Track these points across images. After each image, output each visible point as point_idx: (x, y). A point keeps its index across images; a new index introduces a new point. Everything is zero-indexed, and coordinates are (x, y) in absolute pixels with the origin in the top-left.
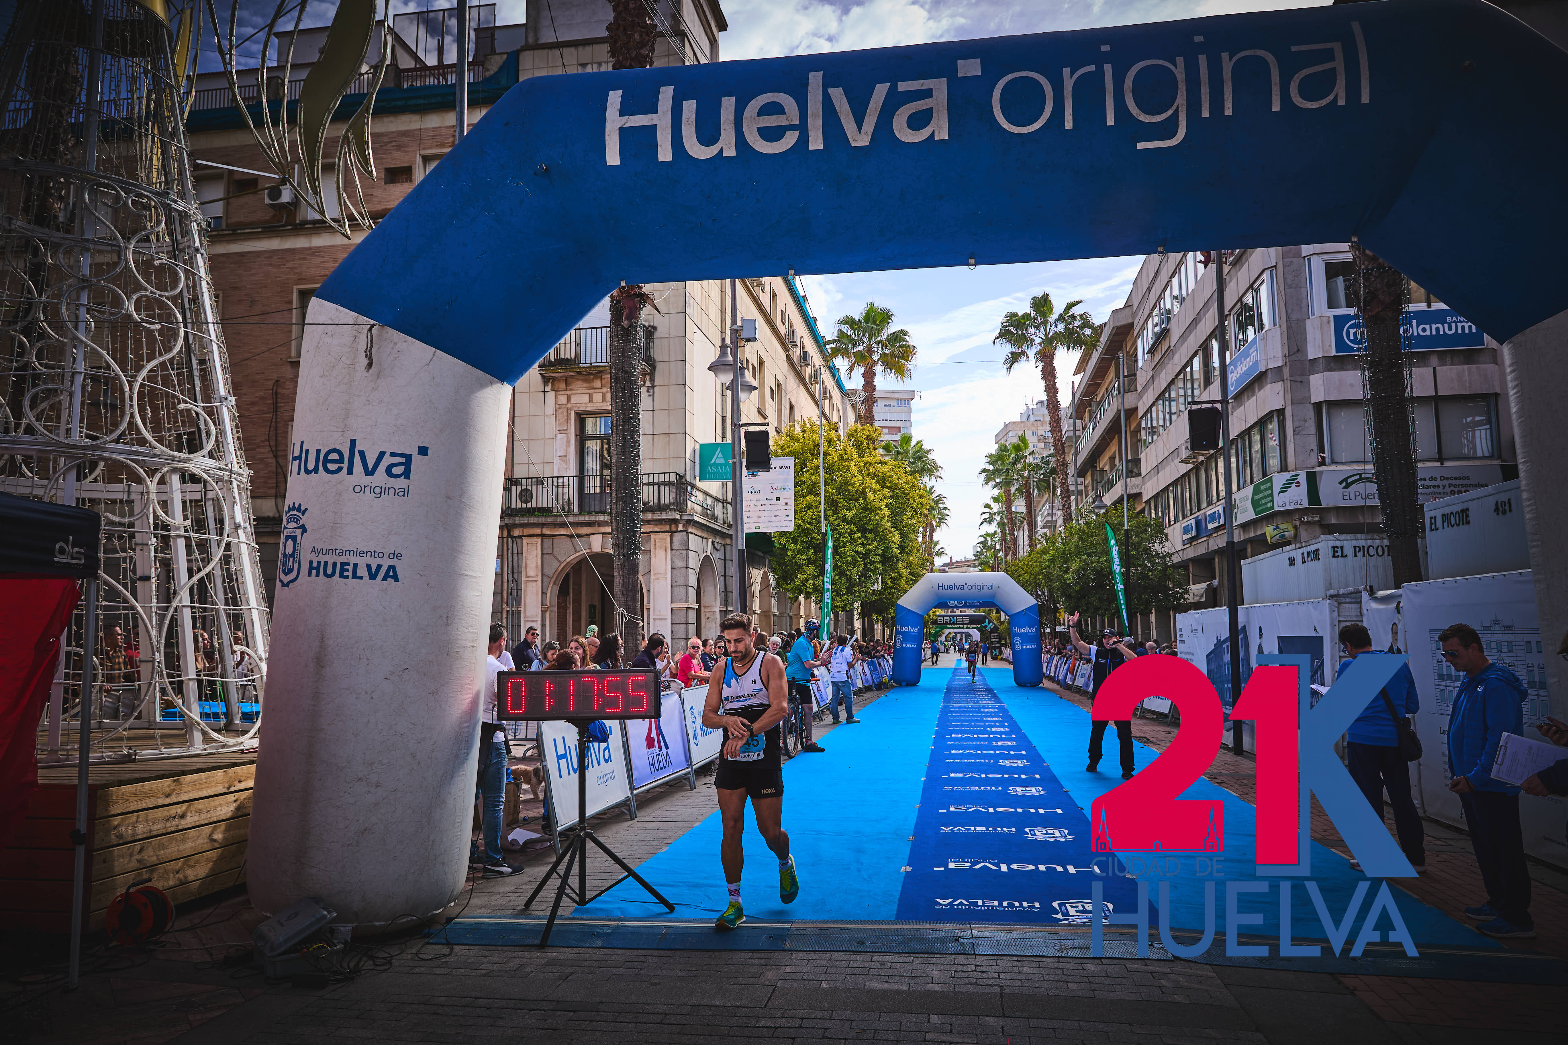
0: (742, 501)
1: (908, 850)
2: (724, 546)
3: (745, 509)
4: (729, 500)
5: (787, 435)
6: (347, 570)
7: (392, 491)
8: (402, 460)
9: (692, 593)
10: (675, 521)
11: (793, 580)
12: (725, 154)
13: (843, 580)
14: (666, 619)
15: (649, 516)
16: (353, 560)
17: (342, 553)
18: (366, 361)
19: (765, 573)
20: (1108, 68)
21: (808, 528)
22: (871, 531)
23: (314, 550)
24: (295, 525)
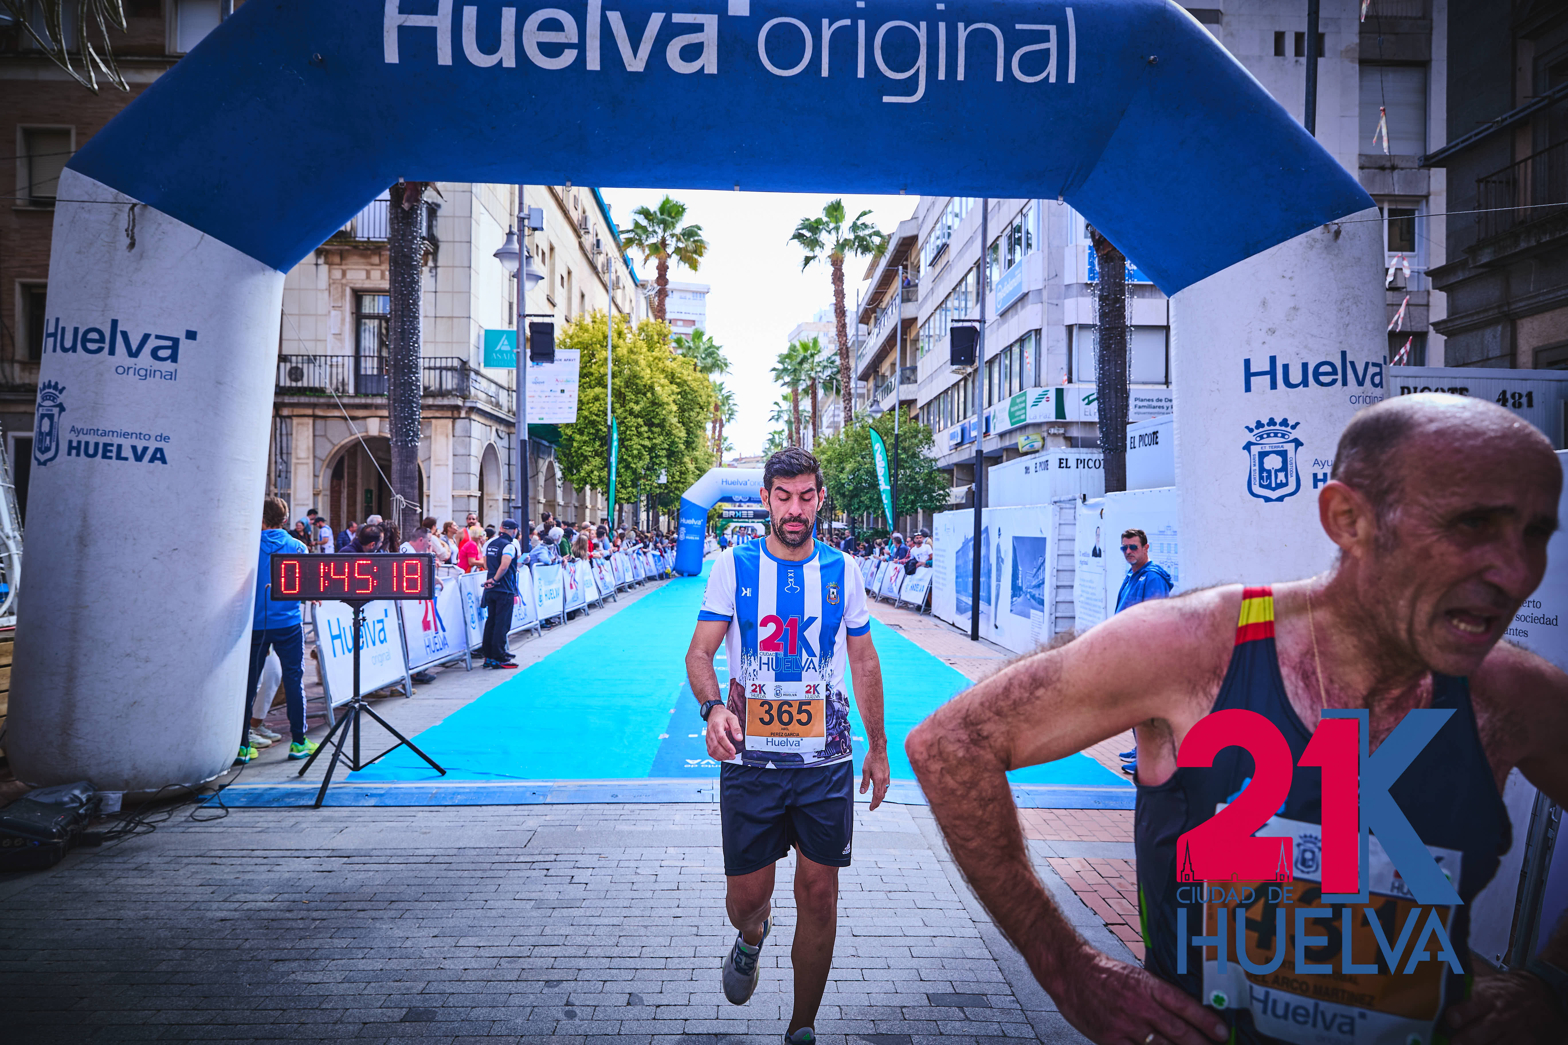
0: (524, 392)
1: (666, 721)
2: (509, 434)
3: (528, 399)
4: (514, 388)
5: (577, 325)
6: (111, 451)
7: (158, 374)
8: (169, 343)
9: (475, 481)
10: (457, 408)
11: (578, 471)
12: (505, 65)
13: (629, 473)
14: (446, 506)
15: (430, 401)
16: (116, 441)
17: (105, 434)
18: (128, 241)
19: (551, 463)
20: (861, 24)
21: (594, 420)
22: (658, 425)
23: (73, 429)
24: (51, 403)
